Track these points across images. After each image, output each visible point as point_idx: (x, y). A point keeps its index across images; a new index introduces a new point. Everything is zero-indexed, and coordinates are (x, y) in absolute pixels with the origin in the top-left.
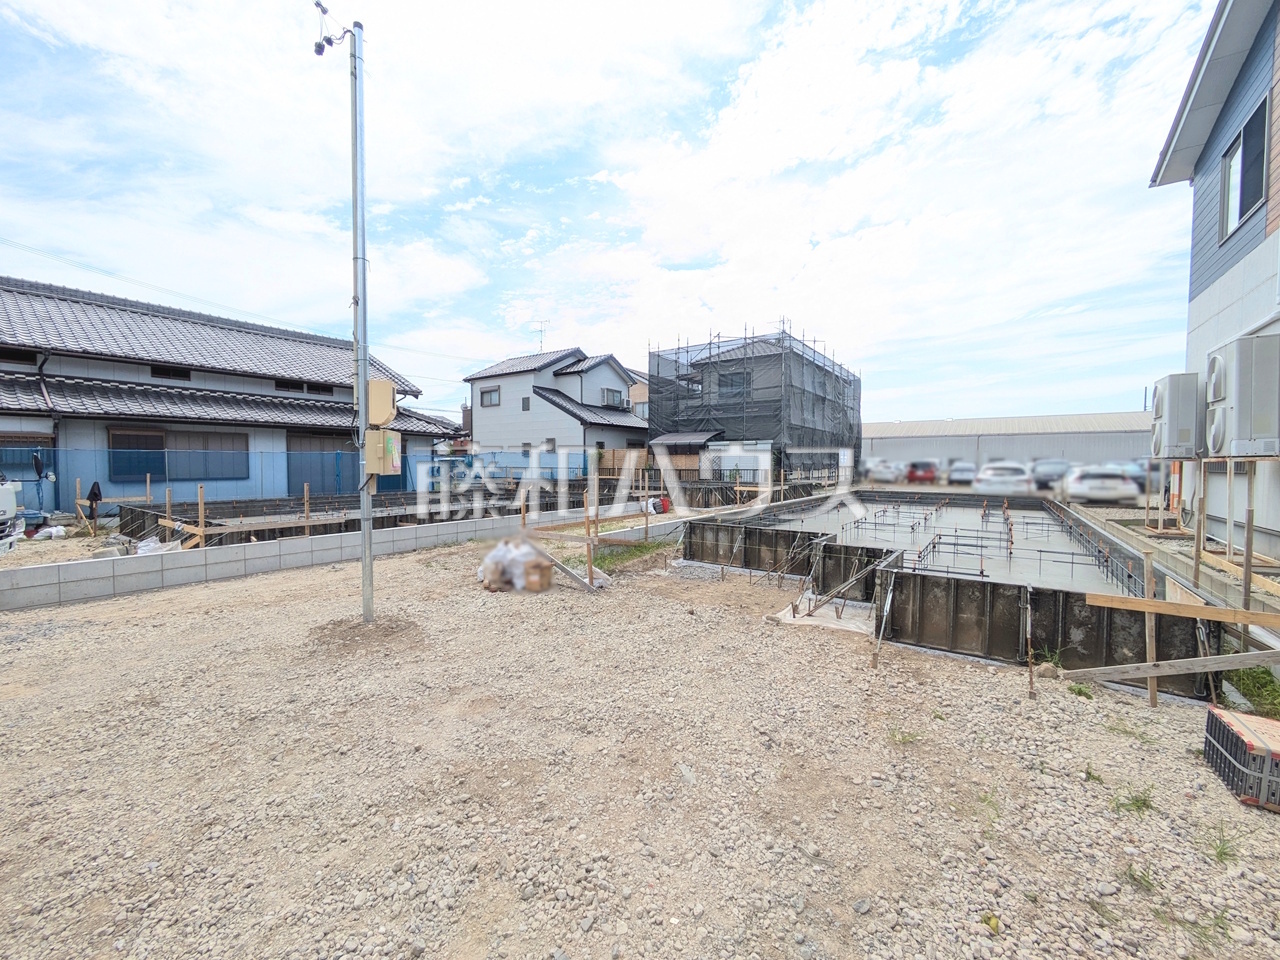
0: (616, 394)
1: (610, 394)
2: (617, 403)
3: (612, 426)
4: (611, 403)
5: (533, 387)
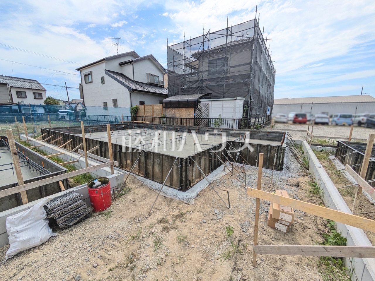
0: (155, 77)
1: (152, 77)
2: (156, 82)
3: (149, 92)
4: (152, 82)
5: (105, 70)
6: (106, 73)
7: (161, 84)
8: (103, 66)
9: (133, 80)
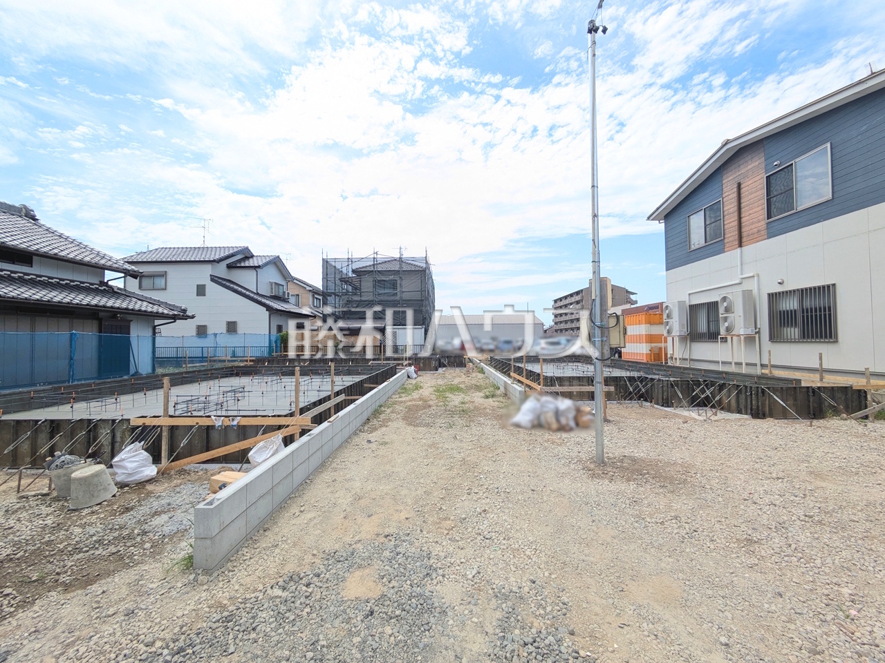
0: (281, 287)
1: (277, 286)
2: (281, 294)
4: (277, 294)
5: (211, 275)
6: (212, 280)
7: (286, 297)
8: (208, 270)
9: (255, 292)
